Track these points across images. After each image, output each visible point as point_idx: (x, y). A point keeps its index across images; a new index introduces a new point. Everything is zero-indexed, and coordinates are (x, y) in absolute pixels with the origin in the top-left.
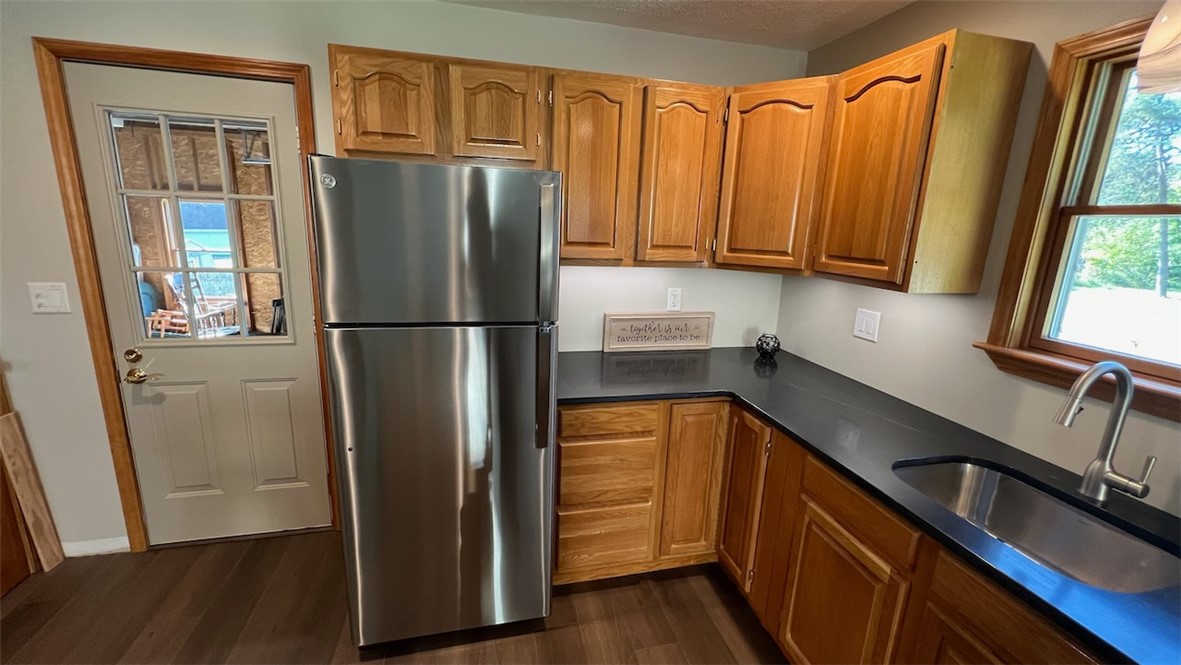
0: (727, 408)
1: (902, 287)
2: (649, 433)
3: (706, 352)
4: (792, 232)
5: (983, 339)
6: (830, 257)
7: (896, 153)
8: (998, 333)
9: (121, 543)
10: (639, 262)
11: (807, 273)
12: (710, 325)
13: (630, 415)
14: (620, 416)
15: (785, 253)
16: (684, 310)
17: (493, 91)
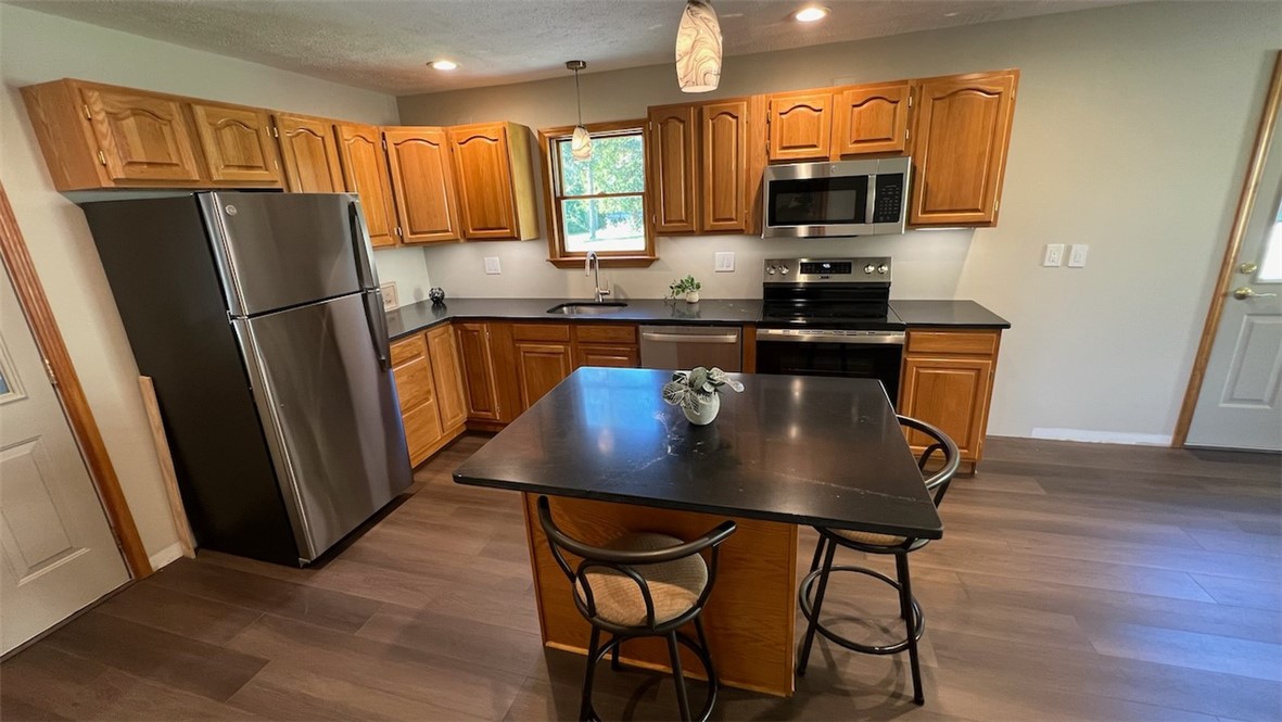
0: (451, 328)
1: (518, 239)
2: (418, 355)
3: (398, 311)
4: (448, 219)
5: (549, 258)
6: (474, 230)
7: (497, 175)
8: (552, 253)
11: (462, 241)
12: (395, 291)
13: (409, 345)
14: (404, 346)
15: (448, 231)
17: (234, 127)
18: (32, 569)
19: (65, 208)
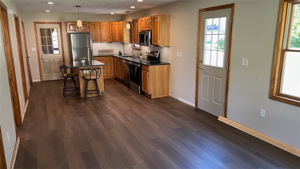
0: (112, 58)
1: (123, 43)
2: (104, 60)
4: (117, 38)
6: (120, 40)
9: (39, 80)
10: (101, 42)
12: (113, 51)
16: (109, 49)
17: (83, 25)
18: (57, 73)
19: (67, 35)
